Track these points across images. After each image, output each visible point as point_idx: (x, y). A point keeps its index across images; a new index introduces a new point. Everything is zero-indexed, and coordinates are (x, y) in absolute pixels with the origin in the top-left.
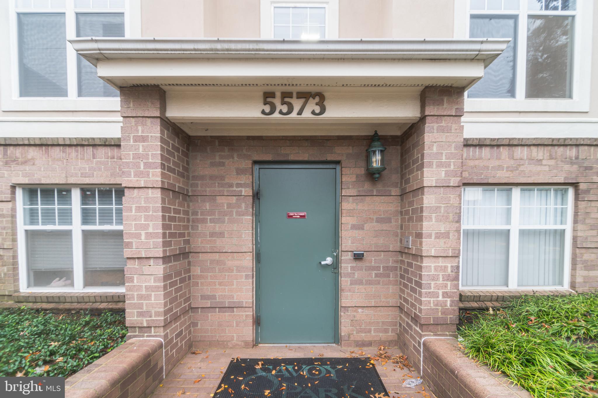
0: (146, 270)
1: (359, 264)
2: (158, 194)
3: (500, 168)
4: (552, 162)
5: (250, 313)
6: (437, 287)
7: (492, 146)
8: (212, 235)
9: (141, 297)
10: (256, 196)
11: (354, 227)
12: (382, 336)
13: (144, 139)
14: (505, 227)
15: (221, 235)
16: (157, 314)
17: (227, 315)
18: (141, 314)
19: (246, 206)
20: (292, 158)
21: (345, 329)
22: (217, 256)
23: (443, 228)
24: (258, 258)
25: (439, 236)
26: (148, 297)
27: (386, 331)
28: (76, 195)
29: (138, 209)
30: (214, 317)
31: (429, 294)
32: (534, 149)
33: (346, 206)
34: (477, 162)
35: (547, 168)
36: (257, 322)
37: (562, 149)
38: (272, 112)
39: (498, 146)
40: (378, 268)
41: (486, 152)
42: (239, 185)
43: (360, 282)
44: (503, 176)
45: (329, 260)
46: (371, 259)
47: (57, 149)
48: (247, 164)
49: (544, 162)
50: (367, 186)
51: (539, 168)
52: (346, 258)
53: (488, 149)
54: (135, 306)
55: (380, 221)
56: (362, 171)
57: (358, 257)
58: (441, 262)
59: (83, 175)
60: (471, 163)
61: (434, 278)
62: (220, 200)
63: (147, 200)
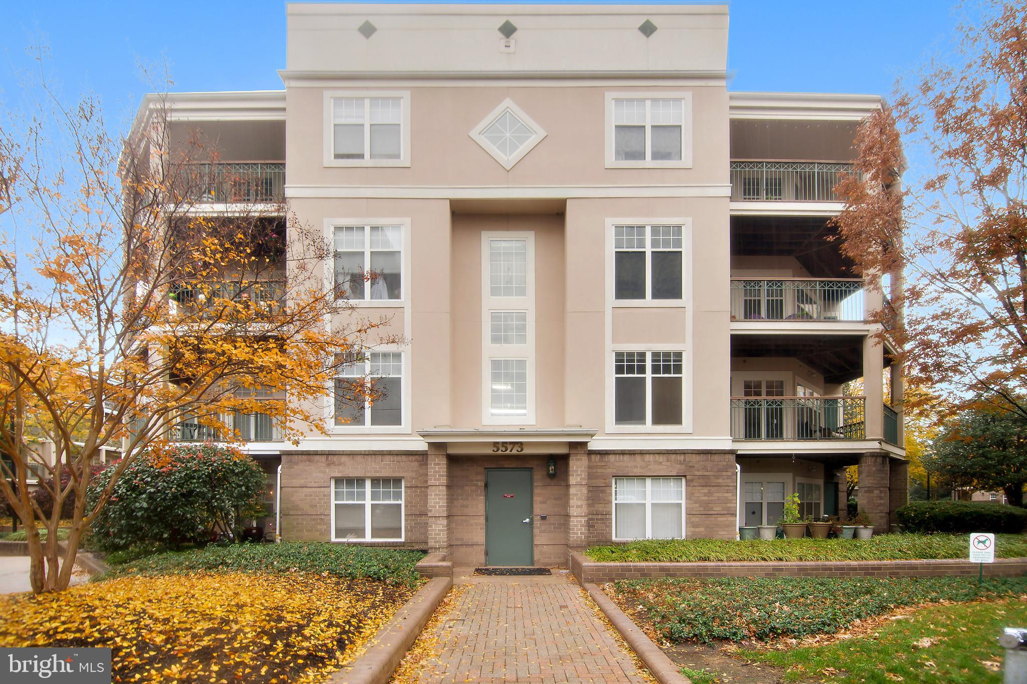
0: (439, 522)
1: (544, 522)
2: (444, 488)
3: (636, 467)
4: (668, 464)
5: (483, 548)
6: (578, 530)
7: (630, 454)
8: (462, 506)
9: (436, 534)
10: (486, 486)
11: (541, 502)
12: (558, 560)
13: (439, 464)
14: (643, 502)
15: (467, 506)
16: (443, 542)
17: (469, 549)
18: (435, 542)
19: (481, 491)
20: (506, 466)
21: (536, 558)
22: (464, 518)
23: (579, 503)
24: (487, 519)
25: (577, 507)
26: (439, 534)
27: (560, 558)
28: (368, 484)
29: (435, 495)
30: (463, 550)
31: (574, 533)
32: (657, 456)
33: (536, 491)
34: (621, 464)
35: (665, 467)
36: (487, 554)
37: (674, 456)
38: (498, 451)
39: (634, 454)
40: (555, 524)
41: (626, 457)
42: (477, 481)
43: (544, 532)
44: (638, 471)
45: (527, 520)
46: (551, 520)
47: (359, 457)
48: (481, 469)
49: (663, 463)
50: (548, 480)
51: (661, 467)
52: (537, 519)
53: (628, 456)
54: (432, 538)
55: (555, 499)
56: (545, 473)
57: (543, 518)
58: (579, 519)
59: (375, 472)
60: (617, 464)
61: (576, 526)
62: (466, 488)
63: (440, 491)
